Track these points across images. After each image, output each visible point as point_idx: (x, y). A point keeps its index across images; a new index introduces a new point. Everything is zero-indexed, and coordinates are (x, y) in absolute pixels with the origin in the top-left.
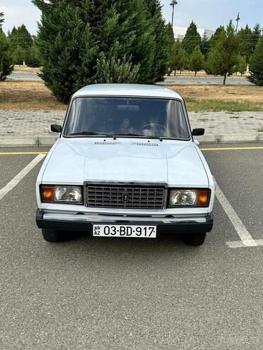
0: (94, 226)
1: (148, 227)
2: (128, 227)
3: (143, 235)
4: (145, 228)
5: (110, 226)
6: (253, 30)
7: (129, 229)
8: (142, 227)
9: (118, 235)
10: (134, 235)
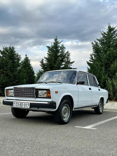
0: (14, 103)
1: (27, 103)
3: (26, 107)
5: (17, 103)
7: (22, 104)
8: (26, 103)
9: (19, 107)
10: (23, 107)
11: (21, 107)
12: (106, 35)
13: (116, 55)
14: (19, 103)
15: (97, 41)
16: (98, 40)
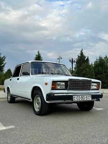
0: (74, 96)
1: (89, 96)
3: (88, 99)
5: (78, 96)
7: (84, 97)
8: (87, 96)
9: (81, 100)
10: (85, 100)
11: (83, 100)
14: (80, 96)
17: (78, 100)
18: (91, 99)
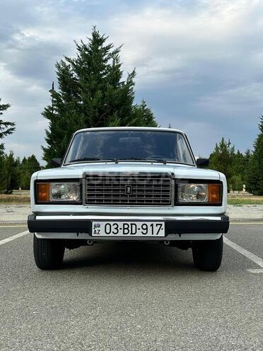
0: (94, 223)
1: (155, 223)
2: (132, 224)
3: (149, 234)
4: (152, 225)
5: (112, 223)
6: (244, 154)
7: (134, 226)
8: (149, 223)
9: (120, 234)
10: (139, 234)
11: (129, 235)
12: (87, 53)
13: (116, 102)
14: (120, 224)
15: (68, 63)
16: (69, 60)
17: (111, 234)
18: (162, 233)
